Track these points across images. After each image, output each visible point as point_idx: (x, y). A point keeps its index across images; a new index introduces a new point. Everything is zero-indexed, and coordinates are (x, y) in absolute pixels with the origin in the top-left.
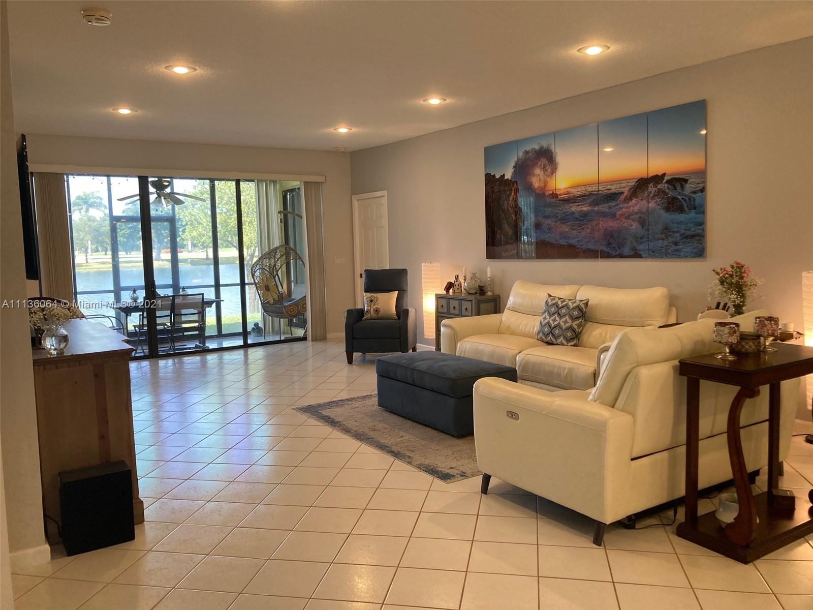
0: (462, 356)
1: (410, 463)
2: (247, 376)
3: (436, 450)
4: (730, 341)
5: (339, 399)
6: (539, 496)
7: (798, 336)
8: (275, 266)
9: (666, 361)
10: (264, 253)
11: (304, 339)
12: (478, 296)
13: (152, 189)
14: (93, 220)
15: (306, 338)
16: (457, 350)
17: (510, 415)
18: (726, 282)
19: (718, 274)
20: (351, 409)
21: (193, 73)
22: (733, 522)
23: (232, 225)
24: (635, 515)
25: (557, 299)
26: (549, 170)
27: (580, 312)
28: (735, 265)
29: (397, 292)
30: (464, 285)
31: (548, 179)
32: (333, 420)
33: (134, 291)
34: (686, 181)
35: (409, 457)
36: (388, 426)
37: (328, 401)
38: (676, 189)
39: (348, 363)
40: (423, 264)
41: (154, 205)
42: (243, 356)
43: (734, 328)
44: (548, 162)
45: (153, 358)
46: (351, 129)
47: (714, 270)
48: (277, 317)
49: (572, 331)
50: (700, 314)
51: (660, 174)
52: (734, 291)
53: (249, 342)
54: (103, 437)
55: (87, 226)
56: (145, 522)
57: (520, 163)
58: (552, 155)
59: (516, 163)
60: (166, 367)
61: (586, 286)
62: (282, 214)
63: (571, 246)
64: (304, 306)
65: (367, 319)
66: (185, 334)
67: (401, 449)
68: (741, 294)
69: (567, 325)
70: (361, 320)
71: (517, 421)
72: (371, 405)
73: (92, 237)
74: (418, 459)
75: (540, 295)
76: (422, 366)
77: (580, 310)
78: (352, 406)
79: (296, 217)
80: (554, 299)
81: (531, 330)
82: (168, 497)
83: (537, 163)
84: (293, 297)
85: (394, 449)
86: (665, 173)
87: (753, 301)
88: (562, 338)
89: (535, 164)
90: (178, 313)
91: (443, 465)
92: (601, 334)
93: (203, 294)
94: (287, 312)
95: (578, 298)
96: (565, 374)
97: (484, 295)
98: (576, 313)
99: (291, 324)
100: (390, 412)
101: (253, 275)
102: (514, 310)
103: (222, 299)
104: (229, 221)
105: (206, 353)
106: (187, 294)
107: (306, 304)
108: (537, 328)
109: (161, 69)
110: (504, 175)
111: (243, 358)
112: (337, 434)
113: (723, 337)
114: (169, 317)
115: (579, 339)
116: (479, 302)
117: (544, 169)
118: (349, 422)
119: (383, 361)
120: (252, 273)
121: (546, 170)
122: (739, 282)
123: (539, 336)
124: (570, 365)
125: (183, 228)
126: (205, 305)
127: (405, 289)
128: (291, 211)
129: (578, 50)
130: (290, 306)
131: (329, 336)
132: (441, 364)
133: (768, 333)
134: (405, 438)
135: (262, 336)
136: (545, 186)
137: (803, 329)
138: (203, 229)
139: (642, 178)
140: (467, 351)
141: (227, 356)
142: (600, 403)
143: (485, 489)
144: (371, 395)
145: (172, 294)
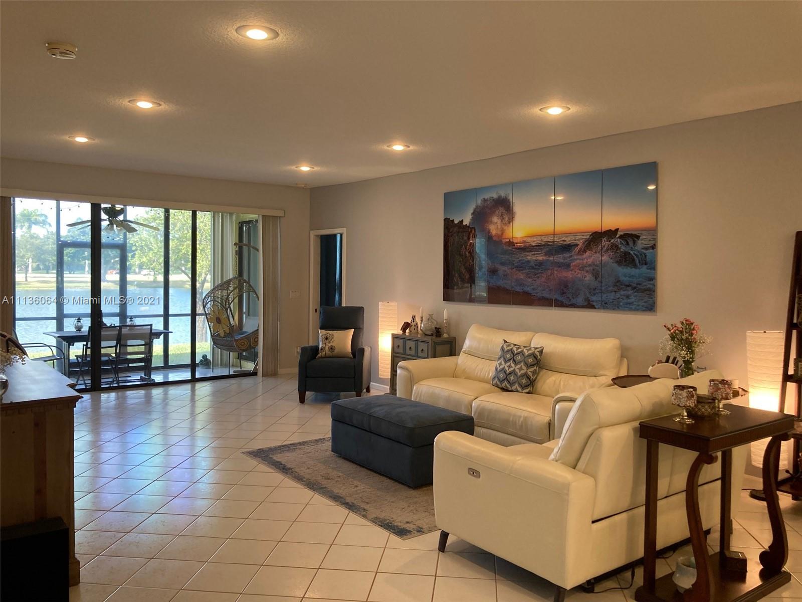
0: (417, 400)
1: (364, 516)
2: (193, 415)
3: (392, 502)
4: (688, 405)
5: (290, 443)
6: (497, 556)
7: (744, 393)
8: (227, 298)
9: (626, 422)
10: (216, 285)
11: (254, 374)
12: (434, 338)
13: (104, 216)
14: (36, 238)
15: (257, 373)
16: (413, 394)
17: (472, 473)
18: (677, 338)
19: (669, 329)
20: (303, 454)
21: (158, 108)
22: (691, 588)
23: (183, 251)
24: (595, 579)
25: (512, 346)
26: (507, 219)
27: (535, 359)
28: (684, 322)
29: (353, 330)
30: (421, 326)
31: (505, 228)
32: (285, 466)
33: (79, 320)
34: (638, 237)
35: (364, 509)
36: (342, 474)
37: (280, 444)
38: (628, 244)
39: (300, 402)
40: (380, 303)
41: (105, 231)
42: (190, 391)
43: (692, 392)
44: (506, 211)
45: (95, 391)
46: (314, 168)
47: (665, 326)
48: (227, 350)
49: (527, 379)
50: (651, 367)
51: (613, 229)
52: (684, 347)
53: (198, 376)
54: (39, 492)
55: (29, 243)
56: (80, 584)
57: (478, 210)
58: (510, 204)
59: (475, 210)
60: (108, 400)
61: (539, 334)
62: (238, 246)
63: (527, 294)
64: (256, 340)
65: (322, 357)
66: (130, 365)
67: (355, 500)
68: (690, 351)
69: (522, 372)
70: (315, 358)
71: (478, 479)
72: (323, 450)
73: (34, 255)
74: (373, 512)
75: (496, 340)
76: (379, 412)
77: (535, 357)
78: (304, 450)
79: (251, 249)
80: (509, 346)
81: (486, 375)
82: (107, 554)
83: (494, 212)
84: (244, 329)
85: (349, 500)
86: (618, 229)
87: (701, 357)
88: (517, 385)
89: (492, 213)
90: (123, 344)
91: (400, 519)
92: (555, 381)
93: (151, 325)
94: (237, 345)
95: (532, 345)
96: (520, 422)
97: (440, 337)
98: (530, 360)
99: (240, 357)
100: (344, 458)
101: (204, 307)
102: (469, 353)
103: (170, 330)
104: (181, 247)
105: (151, 387)
106: (135, 324)
107: (258, 338)
108: (492, 373)
109: (125, 102)
110: (462, 220)
111: (190, 394)
112: (289, 482)
113: (682, 400)
114: (114, 348)
115: (533, 387)
116: (435, 344)
117: (502, 217)
118: (302, 469)
119: (339, 405)
120: (203, 304)
121: (503, 219)
122: (689, 339)
123: (494, 382)
124: (526, 414)
125: (132, 254)
126: (152, 337)
127: (361, 327)
128: (247, 243)
129: (540, 110)
130: (242, 339)
131: (280, 371)
132: (399, 410)
133: (722, 396)
134: (359, 488)
135: (210, 368)
136: (502, 234)
137: (748, 386)
138: (154, 255)
139: (596, 232)
140: (423, 394)
141: (173, 391)
142: (561, 463)
143: (442, 547)
144: (324, 439)
145: (118, 325)
